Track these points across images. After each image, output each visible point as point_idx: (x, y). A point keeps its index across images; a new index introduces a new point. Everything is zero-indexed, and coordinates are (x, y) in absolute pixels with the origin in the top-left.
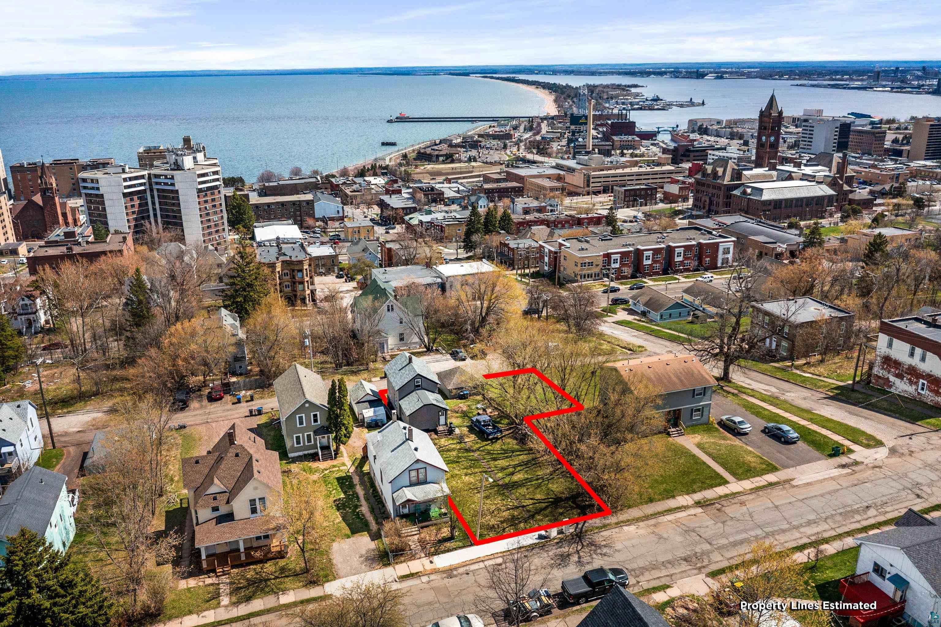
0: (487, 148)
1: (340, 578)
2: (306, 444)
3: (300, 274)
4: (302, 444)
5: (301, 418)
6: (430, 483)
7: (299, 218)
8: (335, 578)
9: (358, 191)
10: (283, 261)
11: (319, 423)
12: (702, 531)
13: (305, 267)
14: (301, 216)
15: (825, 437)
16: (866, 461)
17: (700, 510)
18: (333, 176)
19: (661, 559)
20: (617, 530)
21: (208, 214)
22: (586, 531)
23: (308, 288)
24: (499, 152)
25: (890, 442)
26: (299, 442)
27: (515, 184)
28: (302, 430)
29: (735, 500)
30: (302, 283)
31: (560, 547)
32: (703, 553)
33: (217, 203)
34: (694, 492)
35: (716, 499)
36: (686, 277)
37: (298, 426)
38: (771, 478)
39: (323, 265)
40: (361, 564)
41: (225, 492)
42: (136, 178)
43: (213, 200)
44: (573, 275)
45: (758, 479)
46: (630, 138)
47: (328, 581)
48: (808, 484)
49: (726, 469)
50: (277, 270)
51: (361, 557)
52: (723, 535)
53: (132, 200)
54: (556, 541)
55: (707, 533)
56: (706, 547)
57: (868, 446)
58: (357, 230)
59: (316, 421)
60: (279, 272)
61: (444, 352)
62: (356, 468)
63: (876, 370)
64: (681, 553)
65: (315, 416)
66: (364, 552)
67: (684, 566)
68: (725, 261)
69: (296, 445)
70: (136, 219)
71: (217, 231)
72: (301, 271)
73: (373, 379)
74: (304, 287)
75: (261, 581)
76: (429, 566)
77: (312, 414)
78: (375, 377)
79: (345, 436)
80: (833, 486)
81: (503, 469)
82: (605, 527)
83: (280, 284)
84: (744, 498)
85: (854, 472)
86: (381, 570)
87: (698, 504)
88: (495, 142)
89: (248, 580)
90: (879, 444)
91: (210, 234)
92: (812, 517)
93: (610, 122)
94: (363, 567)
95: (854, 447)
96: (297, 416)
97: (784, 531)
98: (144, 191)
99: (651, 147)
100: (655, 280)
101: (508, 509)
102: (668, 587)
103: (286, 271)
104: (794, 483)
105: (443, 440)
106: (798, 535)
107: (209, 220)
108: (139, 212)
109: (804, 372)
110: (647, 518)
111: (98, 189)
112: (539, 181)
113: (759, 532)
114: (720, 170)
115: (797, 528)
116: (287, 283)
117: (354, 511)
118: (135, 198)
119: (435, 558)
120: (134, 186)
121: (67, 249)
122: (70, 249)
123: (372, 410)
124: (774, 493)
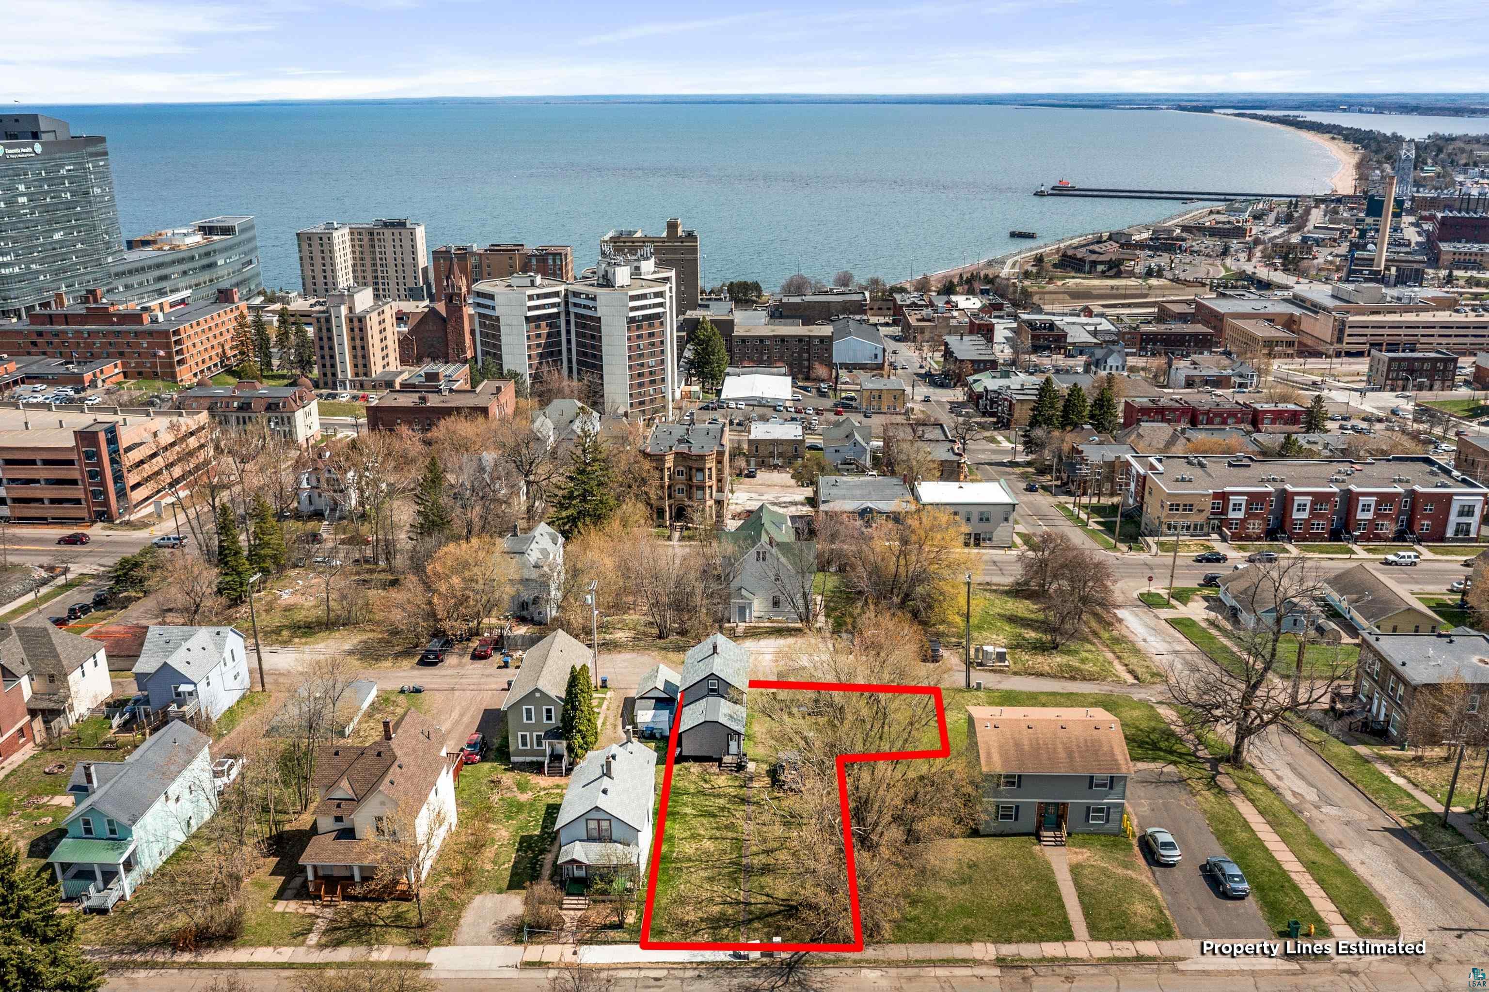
0: (1193, 253)
1: (454, 944)
2: (535, 747)
3: (699, 476)
4: (529, 747)
5: (529, 711)
6: (616, 842)
7: (806, 363)
8: (447, 944)
9: (929, 320)
10: (677, 453)
11: (554, 721)
13: (708, 466)
14: (809, 360)
15: (1304, 899)
17: (996, 972)
18: (902, 290)
20: (851, 971)
22: (806, 962)
23: (711, 497)
24: (1212, 261)
25: (1413, 934)
26: (525, 744)
27: (1199, 328)
28: (530, 728)
29: (1060, 971)
30: (702, 488)
31: (755, 976)
33: (656, 340)
34: (1009, 941)
35: (1032, 960)
37: (525, 720)
38: (1145, 947)
39: (780, 455)
40: (491, 932)
41: (352, 800)
42: (547, 295)
43: (651, 335)
44: (1157, 523)
45: (1125, 944)
47: (437, 945)
48: (1202, 973)
49: (1087, 915)
50: (667, 465)
51: (497, 923)
53: (538, 327)
54: (754, 965)
57: (1363, 931)
58: (877, 394)
59: (549, 718)
60: (669, 468)
65: (549, 711)
66: (504, 917)
68: (1463, 529)
69: (521, 747)
70: (540, 356)
72: (702, 470)
74: (705, 494)
75: (365, 925)
76: (567, 958)
77: (544, 708)
79: (580, 747)
82: (836, 962)
83: (669, 487)
84: (1078, 970)
85: (1302, 972)
86: (509, 948)
87: (999, 962)
88: (1210, 242)
89: (354, 920)
90: (1390, 933)
93: (1439, 216)
94: (491, 937)
95: (1338, 927)
96: (524, 707)
98: (557, 315)
100: (1306, 549)
101: (725, 903)
103: (681, 468)
104: (1181, 965)
105: (723, 777)
107: (642, 365)
108: (548, 345)
109: (1399, 773)
110: (907, 964)
111: (494, 308)
112: (1248, 325)
116: (681, 486)
117: (535, 857)
118: (543, 324)
119: (583, 948)
120: (543, 307)
121: (420, 398)
122: (423, 399)
123: (651, 713)
124: (1135, 973)
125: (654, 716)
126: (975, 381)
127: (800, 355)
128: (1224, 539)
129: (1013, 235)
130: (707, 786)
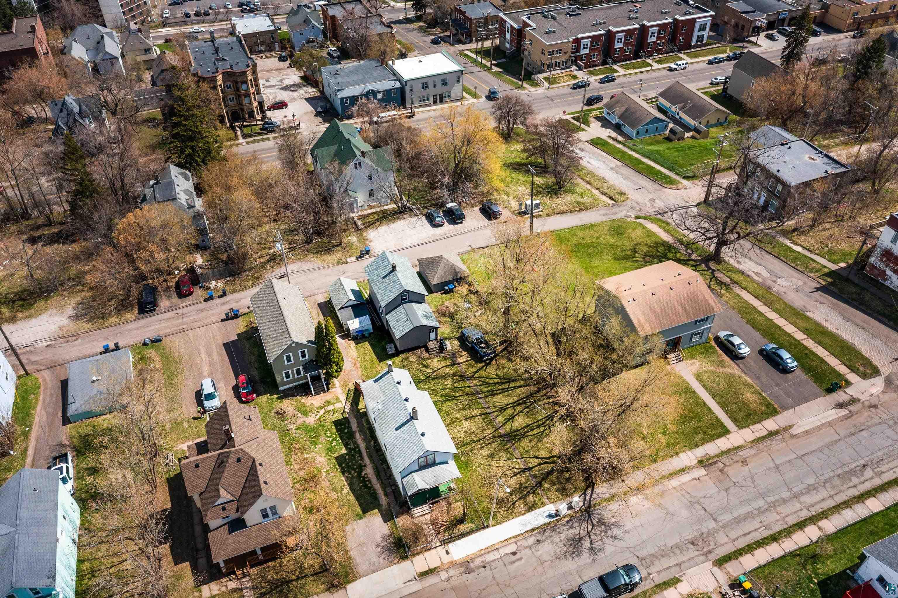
1: (360, 575)
2: (296, 377)
3: (244, 87)
4: (291, 378)
5: (288, 357)
6: (439, 464)
8: (355, 578)
10: (223, 73)
11: (307, 357)
12: (706, 503)
13: (249, 78)
15: (823, 361)
16: (863, 398)
17: (703, 472)
19: (671, 542)
20: (624, 502)
22: (595, 505)
23: (255, 99)
25: (885, 369)
26: (288, 376)
28: (291, 367)
29: (737, 458)
30: (248, 95)
31: (571, 527)
32: (709, 534)
34: (697, 446)
35: (717, 456)
36: (658, 62)
37: (286, 363)
38: (770, 424)
40: (379, 556)
41: (233, 501)
44: (539, 64)
45: (758, 426)
47: (349, 582)
48: (807, 432)
49: (727, 412)
50: (219, 83)
51: (377, 546)
52: (727, 509)
54: (566, 519)
55: (712, 507)
56: (712, 525)
57: (864, 376)
59: (304, 356)
60: (220, 86)
61: (418, 212)
62: (352, 405)
63: (873, 260)
64: (689, 534)
65: (303, 352)
66: (379, 540)
67: (692, 552)
68: (700, 39)
69: (285, 380)
72: (246, 82)
73: (349, 260)
74: (251, 99)
75: (283, 584)
76: (446, 559)
77: (299, 351)
78: (350, 256)
79: (336, 371)
80: (830, 436)
81: (502, 409)
83: (224, 99)
84: (744, 454)
85: (851, 414)
86: (400, 565)
87: (702, 462)
89: (269, 582)
90: (875, 371)
92: (811, 481)
94: (381, 561)
95: (851, 376)
96: (285, 356)
97: (785, 501)
100: (626, 67)
101: (515, 474)
102: (678, 581)
103: (228, 84)
104: (794, 431)
105: (435, 360)
106: (798, 506)
109: (795, 243)
113: (761, 503)
115: (797, 496)
116: (231, 96)
117: (359, 475)
119: (451, 547)
123: (357, 320)
124: (775, 444)
125: (360, 322)
128: (580, 69)
130: (429, 371)
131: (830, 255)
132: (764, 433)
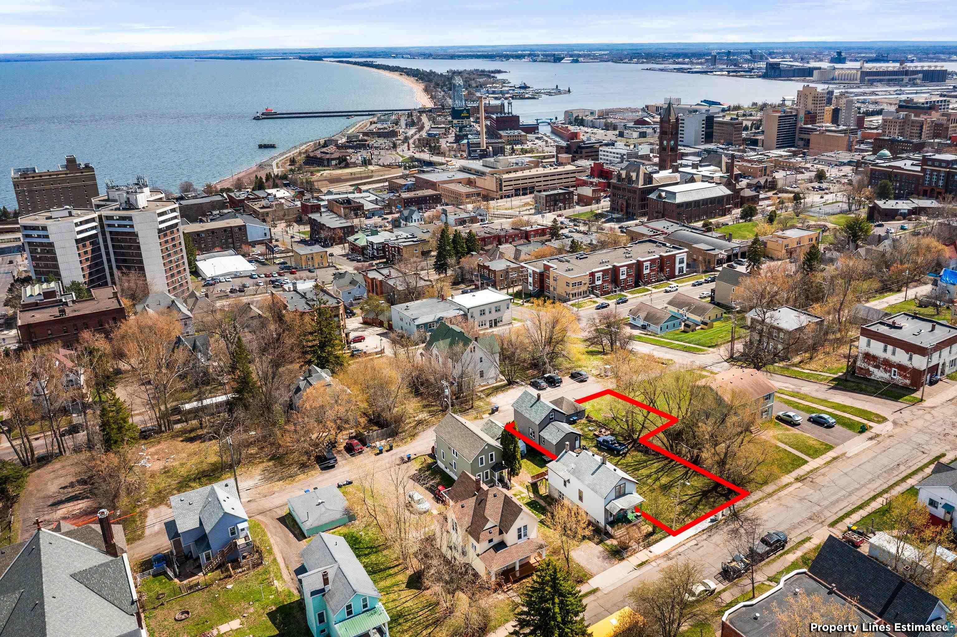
0: (376, 148)
6: (627, 494)
8: (592, 576)
9: (268, 207)
11: (495, 460)
12: (809, 498)
14: (233, 243)
16: (883, 433)
17: (799, 484)
19: (796, 521)
20: (756, 507)
21: (169, 255)
22: (738, 511)
23: (343, 331)
24: (389, 152)
25: (891, 418)
27: (430, 192)
28: (482, 469)
29: (818, 474)
32: (818, 513)
33: (177, 242)
34: (790, 472)
35: (806, 474)
36: (655, 288)
37: (480, 466)
38: (831, 454)
40: (603, 562)
41: (496, 526)
42: (87, 222)
43: (173, 239)
44: (564, 295)
45: (824, 456)
46: (516, 132)
47: (589, 579)
48: (857, 455)
49: (802, 452)
52: (824, 498)
53: (84, 246)
54: (723, 522)
55: (814, 499)
56: (818, 508)
57: (879, 422)
58: (310, 257)
59: (492, 460)
61: (523, 383)
62: (533, 493)
63: (859, 364)
64: (805, 515)
65: (492, 455)
66: (598, 553)
67: (812, 523)
68: (681, 269)
70: (90, 267)
71: (179, 272)
73: (483, 416)
76: (651, 556)
77: (490, 454)
78: (485, 413)
80: (871, 454)
82: (748, 505)
84: (823, 471)
85: (879, 443)
86: (620, 564)
87: (797, 480)
88: (381, 141)
90: (885, 419)
91: (172, 276)
92: (870, 477)
93: (494, 116)
94: (607, 564)
95: (871, 424)
96: (480, 458)
97: (858, 489)
98: (96, 235)
99: (537, 141)
100: (631, 293)
102: (810, 538)
104: (849, 455)
106: (867, 491)
107: (171, 262)
108: (93, 259)
109: (804, 369)
110: (770, 495)
111: (47, 237)
112: (452, 186)
113: (844, 492)
114: (634, 175)
115: (864, 486)
118: (88, 243)
119: (652, 548)
120: (86, 230)
121: (60, 311)
122: (62, 312)
124: (839, 464)
126: (356, 240)
127: (226, 241)
129: (261, 147)
131: (829, 370)
132: (830, 459)
